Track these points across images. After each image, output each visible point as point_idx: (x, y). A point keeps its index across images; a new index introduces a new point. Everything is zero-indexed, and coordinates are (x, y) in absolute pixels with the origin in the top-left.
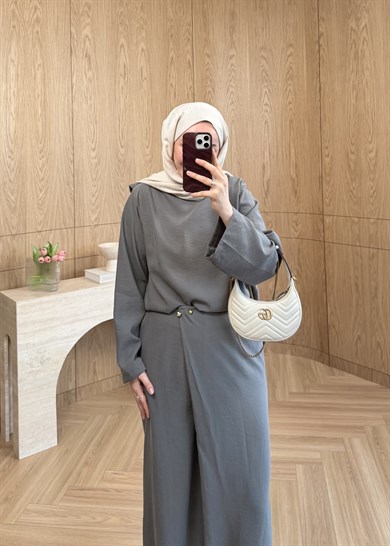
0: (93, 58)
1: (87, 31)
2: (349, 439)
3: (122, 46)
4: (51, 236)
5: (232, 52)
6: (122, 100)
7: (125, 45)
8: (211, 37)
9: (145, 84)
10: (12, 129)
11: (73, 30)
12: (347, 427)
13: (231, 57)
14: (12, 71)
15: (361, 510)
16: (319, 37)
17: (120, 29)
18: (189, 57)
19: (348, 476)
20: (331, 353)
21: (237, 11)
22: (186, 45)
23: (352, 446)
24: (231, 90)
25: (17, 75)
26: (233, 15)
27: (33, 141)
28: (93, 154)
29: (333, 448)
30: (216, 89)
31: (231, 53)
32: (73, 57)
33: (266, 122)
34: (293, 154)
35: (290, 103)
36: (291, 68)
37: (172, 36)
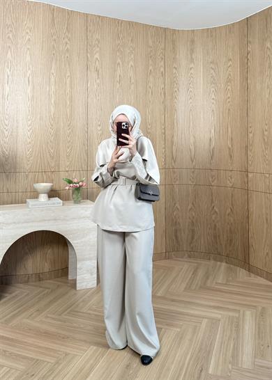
1: (97, 55)
3: (119, 64)
4: (74, 175)
6: (118, 97)
7: (121, 63)
8: (177, 56)
9: (132, 86)
10: (52, 113)
13: (191, 69)
16: (248, 54)
18: (162, 69)
21: (196, 39)
22: (161, 62)
23: (243, 315)
24: (190, 89)
25: (55, 82)
26: (193, 41)
28: (99, 128)
30: (180, 89)
31: (191, 66)
32: (89, 71)
33: (213, 111)
34: (230, 131)
35: (229, 98)
36: (230, 75)
37: (151, 57)
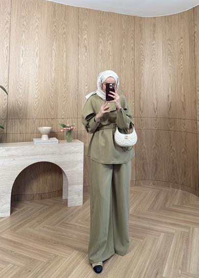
0: (88, 47)
1: (85, 36)
3: (101, 42)
4: (68, 121)
5: (154, 42)
6: (100, 65)
9: (111, 57)
10: (53, 76)
11: (80, 36)
13: (153, 44)
14: (54, 53)
16: (195, 33)
17: (100, 35)
18: (132, 45)
21: (157, 23)
22: (131, 40)
23: (192, 231)
24: (153, 59)
25: (56, 55)
26: (154, 25)
27: (62, 82)
28: (86, 88)
30: (146, 59)
32: (79, 48)
33: (170, 75)
34: (182, 90)
35: (182, 65)
36: (182, 48)
37: (124, 37)
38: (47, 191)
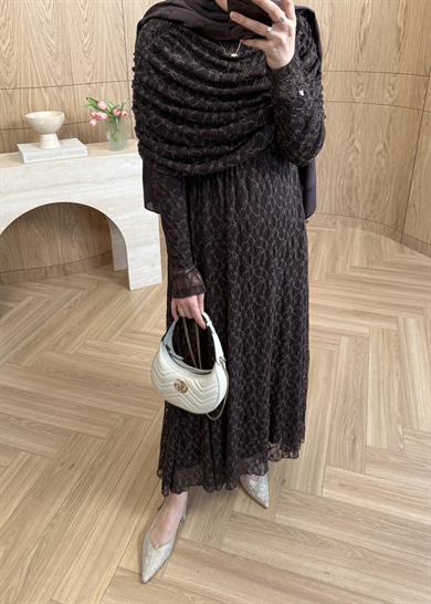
2: (405, 319)
12: (405, 307)
15: (400, 388)
19: (394, 354)
20: (405, 232)
23: (405, 326)
29: (385, 325)
38: (75, 258)
